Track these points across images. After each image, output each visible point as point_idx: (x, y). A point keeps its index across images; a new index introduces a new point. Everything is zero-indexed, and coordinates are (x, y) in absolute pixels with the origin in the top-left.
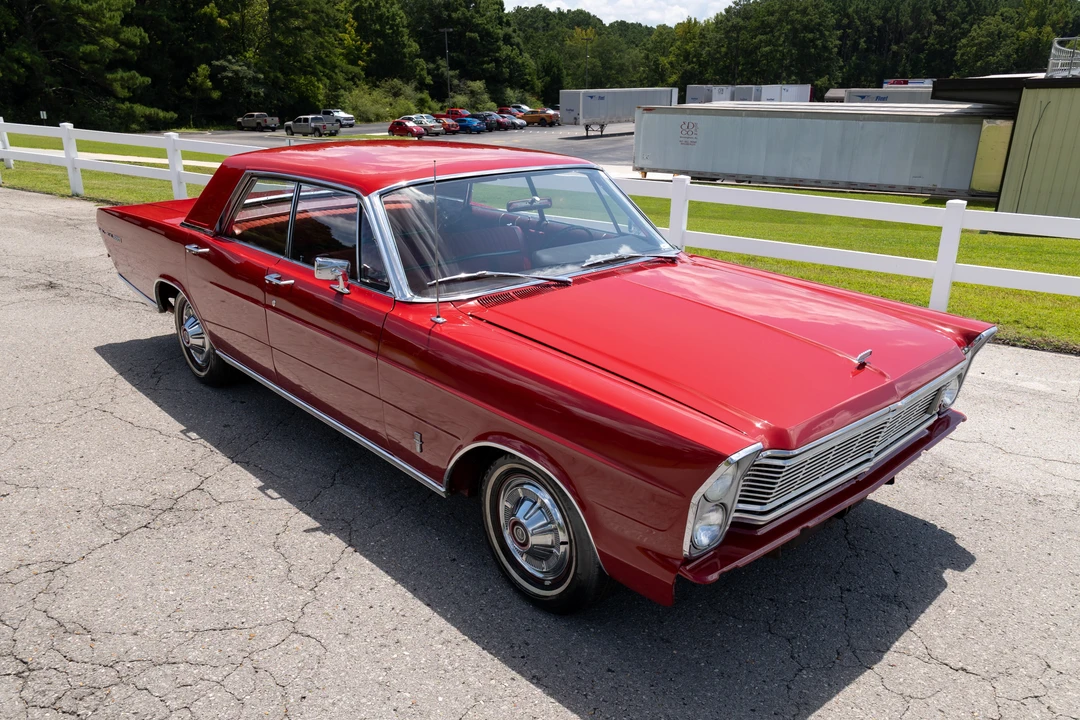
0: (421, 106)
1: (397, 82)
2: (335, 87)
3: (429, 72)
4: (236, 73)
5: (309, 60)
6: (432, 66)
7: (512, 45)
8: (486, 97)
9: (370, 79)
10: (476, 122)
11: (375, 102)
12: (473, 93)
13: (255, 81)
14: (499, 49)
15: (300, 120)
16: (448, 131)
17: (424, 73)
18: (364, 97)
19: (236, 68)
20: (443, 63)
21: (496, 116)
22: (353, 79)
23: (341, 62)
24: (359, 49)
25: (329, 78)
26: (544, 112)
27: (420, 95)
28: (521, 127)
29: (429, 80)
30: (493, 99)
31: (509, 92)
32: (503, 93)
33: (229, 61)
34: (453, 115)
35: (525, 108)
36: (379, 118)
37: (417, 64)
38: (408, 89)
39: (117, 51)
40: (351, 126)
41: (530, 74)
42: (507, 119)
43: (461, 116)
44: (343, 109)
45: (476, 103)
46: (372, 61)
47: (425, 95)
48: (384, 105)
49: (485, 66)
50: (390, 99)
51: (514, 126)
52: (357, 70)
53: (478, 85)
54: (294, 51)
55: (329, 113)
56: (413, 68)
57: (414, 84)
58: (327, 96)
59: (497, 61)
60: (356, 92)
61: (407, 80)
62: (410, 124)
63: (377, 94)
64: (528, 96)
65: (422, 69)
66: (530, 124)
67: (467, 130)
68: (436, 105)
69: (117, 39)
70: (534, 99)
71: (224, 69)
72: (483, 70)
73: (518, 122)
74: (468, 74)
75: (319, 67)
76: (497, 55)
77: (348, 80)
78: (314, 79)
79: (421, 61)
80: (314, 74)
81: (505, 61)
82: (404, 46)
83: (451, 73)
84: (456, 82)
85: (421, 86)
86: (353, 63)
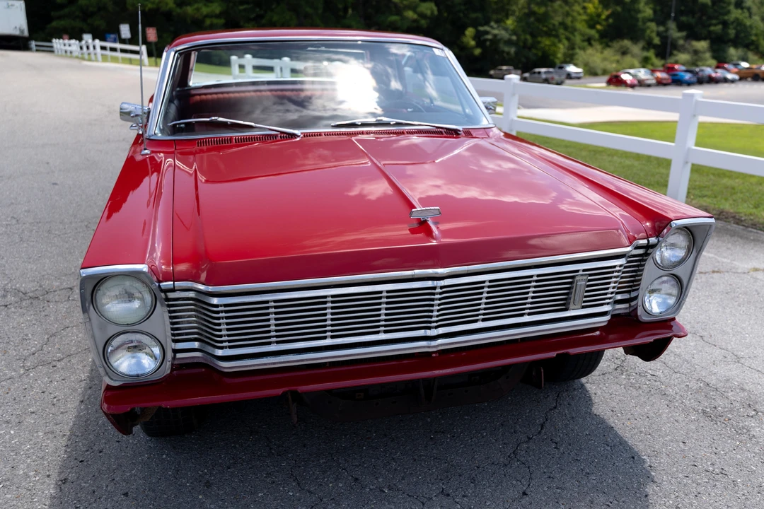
0: (645, 62)
1: (627, 43)
2: (572, 47)
3: (659, 34)
4: (495, 36)
5: (554, 25)
6: (661, 29)
7: (742, 8)
8: (708, 55)
9: (605, 40)
10: (687, 76)
11: (605, 59)
12: (696, 52)
13: (509, 42)
14: (729, 12)
15: (535, 73)
16: (660, 83)
17: (654, 35)
18: (596, 56)
19: (496, 32)
20: (672, 25)
21: (709, 71)
22: (589, 41)
23: (581, 26)
24: (599, 15)
25: (568, 39)
26: (759, 68)
27: (646, 54)
28: (733, 81)
29: (657, 41)
30: (714, 57)
31: (732, 51)
32: (724, 51)
33: (492, 27)
34: (669, 70)
35: (745, 65)
36: (605, 72)
37: (648, 28)
38: (636, 49)
39: (415, 21)
40: (579, 78)
41: (756, 35)
42: (720, 73)
43: (676, 70)
44: (576, 65)
45: (697, 60)
46: (609, 26)
47: (651, 54)
48: (612, 62)
49: (712, 28)
50: (618, 57)
51: (725, 80)
52: (593, 32)
53: (702, 45)
54: (544, 18)
55: (561, 68)
56: (644, 31)
57: (641, 44)
58: (565, 55)
59: (725, 24)
60: (590, 51)
61: (635, 40)
62: (625, 77)
63: (608, 53)
64: (751, 55)
65: (652, 32)
66: (741, 79)
67: (678, 82)
68: (658, 62)
69: (415, 11)
70: (756, 58)
71: (487, 33)
72: (710, 32)
73: (730, 76)
74: (694, 35)
75: (561, 31)
76: (726, 18)
77: (583, 41)
78: (556, 40)
79: (653, 25)
80: (557, 36)
81: (733, 23)
82: (639, 11)
83: (679, 34)
84: (681, 42)
85: (649, 45)
86: (592, 27)
